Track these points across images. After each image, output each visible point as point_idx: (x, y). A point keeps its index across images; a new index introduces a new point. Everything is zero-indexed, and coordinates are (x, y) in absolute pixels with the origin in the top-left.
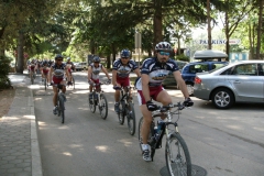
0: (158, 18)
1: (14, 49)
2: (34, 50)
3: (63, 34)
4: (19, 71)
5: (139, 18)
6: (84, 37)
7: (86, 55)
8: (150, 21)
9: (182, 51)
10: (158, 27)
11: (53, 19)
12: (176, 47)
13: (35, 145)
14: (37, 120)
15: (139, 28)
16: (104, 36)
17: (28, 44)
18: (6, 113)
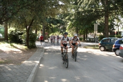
1: (41, 30)
2: (51, 31)
8: (103, 18)
9: (120, 33)
12: (116, 31)
14: (40, 63)
16: (81, 25)
17: (47, 28)
18: (27, 59)
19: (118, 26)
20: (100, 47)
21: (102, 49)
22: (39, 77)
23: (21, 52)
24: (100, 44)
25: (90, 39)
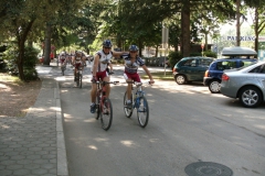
0: (186, 13)
1: (42, 41)
2: (61, 43)
3: (90, 27)
4: (46, 63)
6: (110, 31)
8: (178, 15)
9: (209, 46)
10: (185, 22)
11: (81, 13)
12: (203, 43)
13: (61, 137)
14: (63, 112)
15: (167, 22)
16: (131, 30)
17: (56, 37)
18: (32, 104)
19: (206, 33)
20: (176, 76)
21: (181, 79)
22: (73, 139)
23: (9, 89)
24: (177, 70)
25: (147, 59)
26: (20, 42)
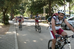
0: (50, 4)
1: (10, 13)
2: (15, 14)
3: (23, 9)
4: (11, 19)
5: (45, 5)
6: (29, 10)
7: (30, 15)
8: (48, 5)
10: (50, 7)
11: (21, 5)
13: (16, 40)
14: (16, 33)
15: (45, 7)
16: (35, 9)
18: (8, 31)
20: (48, 22)
23: (1, 27)
24: (48, 20)
26: (4, 14)
